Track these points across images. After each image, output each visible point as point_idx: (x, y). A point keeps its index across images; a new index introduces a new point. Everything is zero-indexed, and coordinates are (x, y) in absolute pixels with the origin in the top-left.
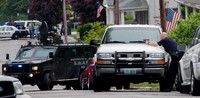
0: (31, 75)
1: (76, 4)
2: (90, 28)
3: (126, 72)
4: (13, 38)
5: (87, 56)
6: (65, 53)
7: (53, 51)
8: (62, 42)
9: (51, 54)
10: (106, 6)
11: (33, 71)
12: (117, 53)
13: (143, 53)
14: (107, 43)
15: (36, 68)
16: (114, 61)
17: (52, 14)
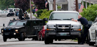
0: (15, 34)
1: (36, 1)
2: (42, 12)
3: (61, 35)
4: (8, 16)
5: (41, 25)
6: (30, 24)
7: (25, 22)
8: (29, 18)
9: (24, 24)
10: (49, 2)
11: (16, 32)
12: (57, 25)
13: (70, 25)
14: (52, 20)
15: (17, 30)
16: (55, 29)
17: (25, 5)
